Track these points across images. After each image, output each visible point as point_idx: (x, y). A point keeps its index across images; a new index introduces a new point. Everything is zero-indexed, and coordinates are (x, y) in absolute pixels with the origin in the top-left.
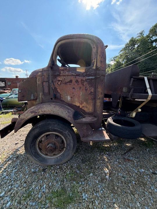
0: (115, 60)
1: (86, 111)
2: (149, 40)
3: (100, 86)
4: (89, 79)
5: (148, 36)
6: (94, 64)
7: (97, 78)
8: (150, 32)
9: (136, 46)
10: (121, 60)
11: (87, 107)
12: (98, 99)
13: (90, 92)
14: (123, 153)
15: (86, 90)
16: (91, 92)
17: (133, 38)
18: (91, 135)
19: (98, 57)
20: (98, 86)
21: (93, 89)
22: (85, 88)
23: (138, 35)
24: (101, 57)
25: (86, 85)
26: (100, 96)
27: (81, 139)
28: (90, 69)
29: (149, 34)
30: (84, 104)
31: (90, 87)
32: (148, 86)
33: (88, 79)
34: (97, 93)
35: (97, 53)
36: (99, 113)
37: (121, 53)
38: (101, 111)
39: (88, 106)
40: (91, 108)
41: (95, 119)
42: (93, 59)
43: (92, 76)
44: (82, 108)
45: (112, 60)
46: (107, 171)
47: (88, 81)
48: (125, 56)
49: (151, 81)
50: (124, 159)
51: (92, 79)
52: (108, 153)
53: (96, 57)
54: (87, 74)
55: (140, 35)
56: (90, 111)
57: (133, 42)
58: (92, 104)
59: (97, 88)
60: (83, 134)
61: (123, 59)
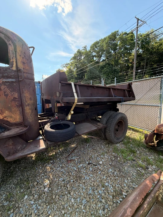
0: (66, 67)
1: (10, 122)
2: (91, 54)
3: (26, 91)
4: (8, 82)
5: (90, 51)
6: (13, 64)
7: (20, 81)
8: (91, 48)
9: (83, 57)
10: (72, 68)
11: (11, 117)
12: (27, 105)
13: (12, 99)
14: (67, 156)
15: (6, 96)
16: (15, 98)
17: (79, 50)
18: (21, 150)
19: (18, 57)
20: (23, 90)
21: (17, 94)
22: (4, 93)
23: (83, 49)
24: (23, 58)
25: (4, 89)
26: (28, 102)
27: (6, 159)
28: (8, 70)
29: (90, 50)
30: (7, 113)
31: (11, 92)
32: (74, 91)
33: (6, 82)
34: (24, 99)
35: (16, 51)
36: (31, 121)
37: (72, 61)
38: (33, 119)
39: (13, 115)
40: (17, 116)
41: (25, 129)
42: (11, 58)
43: (12, 78)
44: (4, 119)
45: (64, 67)
46: (47, 182)
47: (7, 84)
48: (75, 65)
49: (78, 87)
50: (68, 161)
51: (13, 82)
52: (52, 161)
53: (14, 55)
54: (4, 75)
55: (84, 49)
56: (17, 120)
57: (80, 53)
58: (18, 112)
59: (23, 92)
60: (8, 152)
61: (74, 67)
